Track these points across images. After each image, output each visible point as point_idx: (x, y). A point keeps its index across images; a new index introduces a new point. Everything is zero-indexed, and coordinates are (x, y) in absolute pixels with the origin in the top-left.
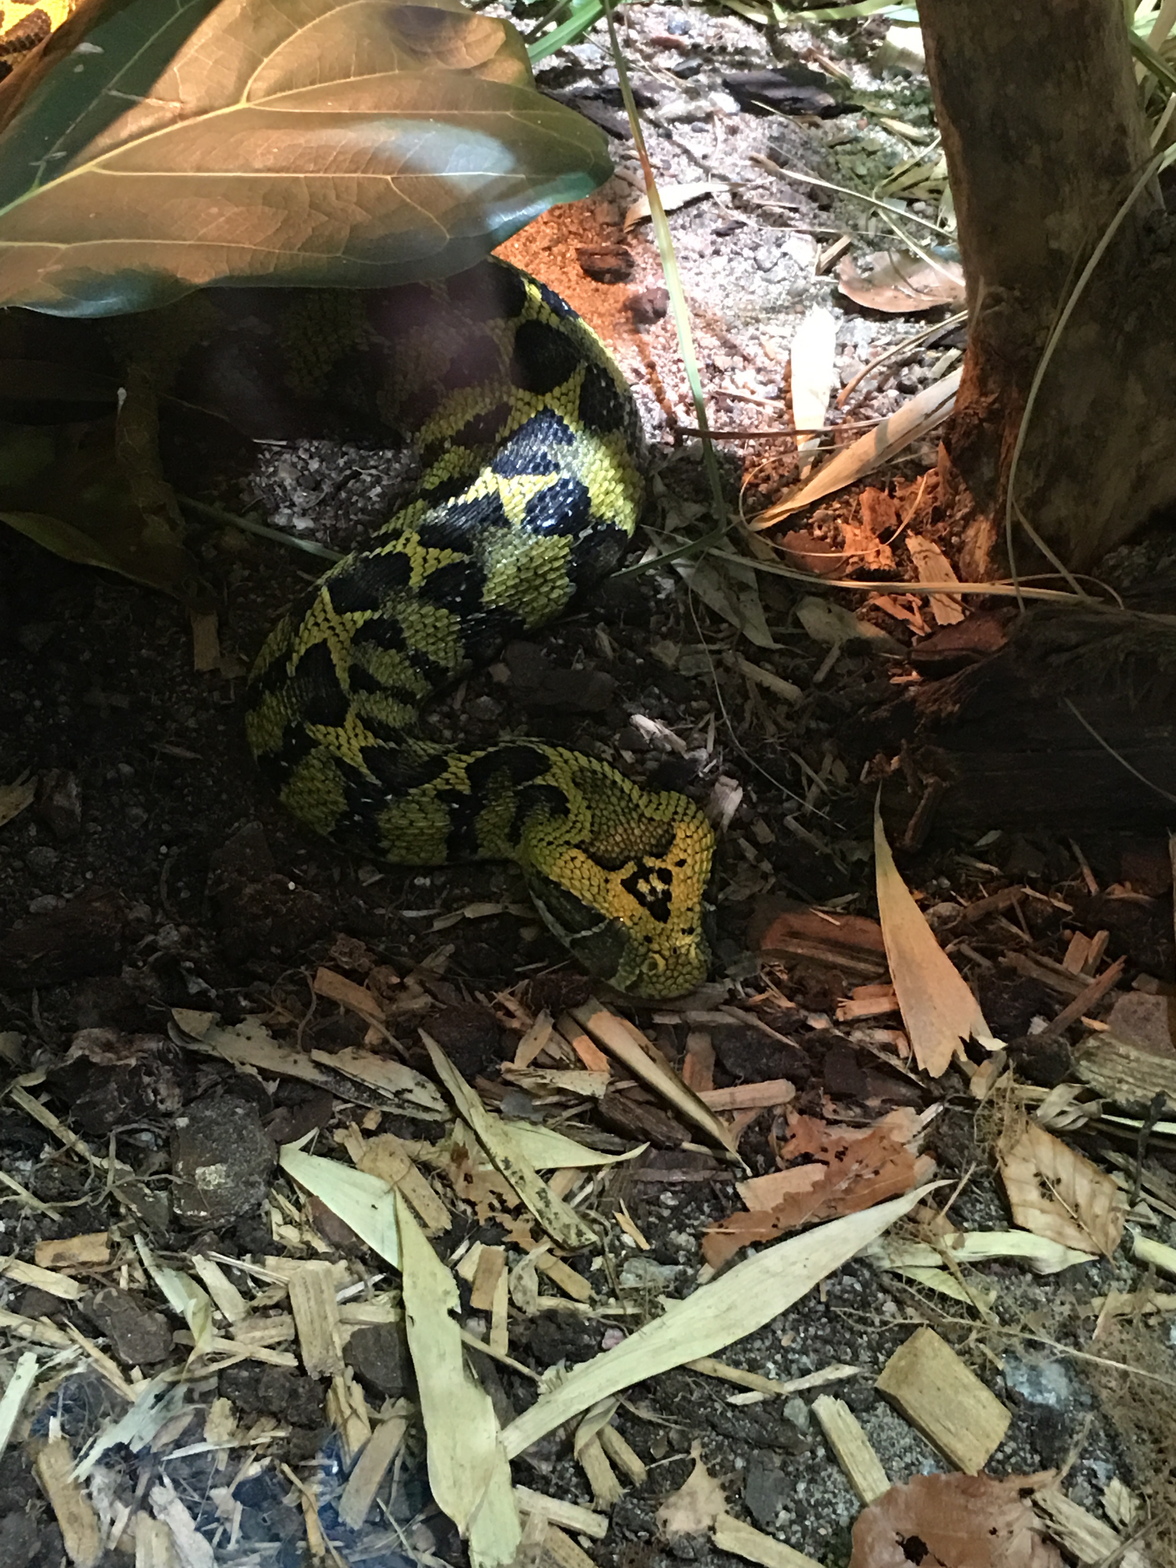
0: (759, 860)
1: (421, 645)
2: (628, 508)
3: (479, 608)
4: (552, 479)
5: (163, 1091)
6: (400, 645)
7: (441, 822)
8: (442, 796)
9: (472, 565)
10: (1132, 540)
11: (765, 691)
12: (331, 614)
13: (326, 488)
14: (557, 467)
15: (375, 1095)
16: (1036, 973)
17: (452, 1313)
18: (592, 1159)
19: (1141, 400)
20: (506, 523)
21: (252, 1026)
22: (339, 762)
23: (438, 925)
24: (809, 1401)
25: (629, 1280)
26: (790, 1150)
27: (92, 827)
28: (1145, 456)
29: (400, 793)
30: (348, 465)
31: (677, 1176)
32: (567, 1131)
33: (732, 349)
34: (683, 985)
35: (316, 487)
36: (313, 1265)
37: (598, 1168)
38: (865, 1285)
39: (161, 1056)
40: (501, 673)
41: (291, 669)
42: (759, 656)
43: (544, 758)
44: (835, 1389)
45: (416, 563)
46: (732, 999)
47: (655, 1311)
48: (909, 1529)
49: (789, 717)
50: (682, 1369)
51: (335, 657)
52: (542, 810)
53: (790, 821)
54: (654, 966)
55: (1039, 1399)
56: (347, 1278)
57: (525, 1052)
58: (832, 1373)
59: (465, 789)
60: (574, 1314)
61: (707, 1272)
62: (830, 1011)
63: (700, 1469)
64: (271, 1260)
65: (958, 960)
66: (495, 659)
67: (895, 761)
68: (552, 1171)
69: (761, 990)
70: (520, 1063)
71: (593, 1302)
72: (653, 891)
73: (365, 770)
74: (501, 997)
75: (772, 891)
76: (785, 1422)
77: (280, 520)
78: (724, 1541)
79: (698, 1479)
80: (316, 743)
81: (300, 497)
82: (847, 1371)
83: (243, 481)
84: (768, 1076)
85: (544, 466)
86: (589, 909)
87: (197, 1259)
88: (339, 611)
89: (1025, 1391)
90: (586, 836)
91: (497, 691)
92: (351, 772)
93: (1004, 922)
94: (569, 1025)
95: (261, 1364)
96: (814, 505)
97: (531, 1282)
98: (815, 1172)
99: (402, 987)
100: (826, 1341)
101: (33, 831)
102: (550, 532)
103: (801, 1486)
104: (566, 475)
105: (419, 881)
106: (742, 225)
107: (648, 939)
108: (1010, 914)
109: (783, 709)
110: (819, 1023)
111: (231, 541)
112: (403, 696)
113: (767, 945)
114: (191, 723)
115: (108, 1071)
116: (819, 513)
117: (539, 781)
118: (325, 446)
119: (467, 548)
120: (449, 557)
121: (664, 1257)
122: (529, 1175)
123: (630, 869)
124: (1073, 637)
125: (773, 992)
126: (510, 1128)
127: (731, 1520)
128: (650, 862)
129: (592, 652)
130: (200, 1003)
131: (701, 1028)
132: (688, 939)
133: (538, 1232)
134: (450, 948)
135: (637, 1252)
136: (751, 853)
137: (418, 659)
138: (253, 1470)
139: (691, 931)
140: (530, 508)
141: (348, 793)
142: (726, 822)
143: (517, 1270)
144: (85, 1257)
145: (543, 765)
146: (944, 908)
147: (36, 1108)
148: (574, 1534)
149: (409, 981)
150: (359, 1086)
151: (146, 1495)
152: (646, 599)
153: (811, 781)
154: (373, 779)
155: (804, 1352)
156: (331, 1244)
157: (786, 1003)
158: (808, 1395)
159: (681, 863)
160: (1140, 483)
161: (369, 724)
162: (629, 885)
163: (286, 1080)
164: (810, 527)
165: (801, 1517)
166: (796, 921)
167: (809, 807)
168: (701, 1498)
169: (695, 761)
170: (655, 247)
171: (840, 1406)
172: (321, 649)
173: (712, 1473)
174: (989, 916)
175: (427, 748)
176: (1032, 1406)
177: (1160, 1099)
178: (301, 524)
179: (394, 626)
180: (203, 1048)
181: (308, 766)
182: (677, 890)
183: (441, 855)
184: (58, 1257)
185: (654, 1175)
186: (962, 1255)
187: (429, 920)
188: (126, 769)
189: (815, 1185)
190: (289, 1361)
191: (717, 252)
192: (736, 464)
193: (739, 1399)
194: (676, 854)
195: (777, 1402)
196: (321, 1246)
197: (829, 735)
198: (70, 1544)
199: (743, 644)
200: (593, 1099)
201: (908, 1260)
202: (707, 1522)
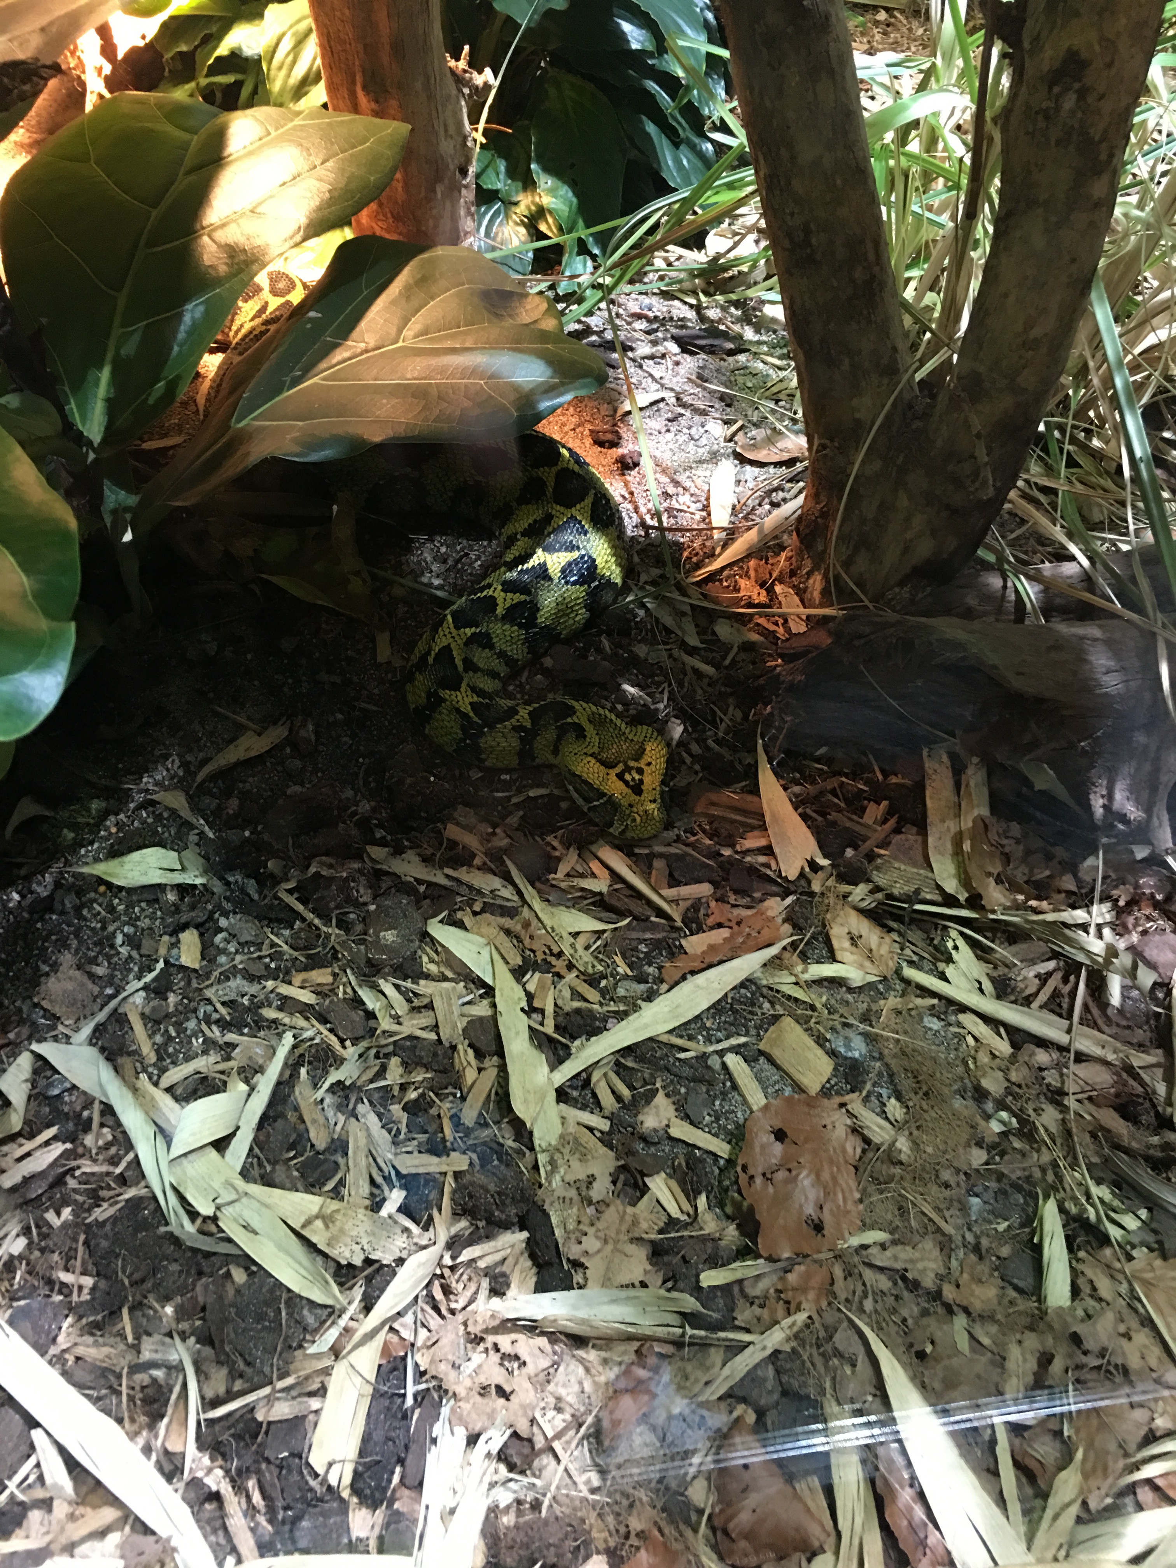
0: (693, 763)
1: (503, 647)
2: (618, 570)
3: (535, 625)
4: (576, 554)
5: (362, 891)
6: (491, 646)
7: (515, 743)
8: (515, 729)
9: (531, 602)
10: (902, 583)
11: (696, 671)
12: (453, 630)
13: (450, 562)
14: (578, 548)
15: (479, 892)
16: (848, 824)
17: (522, 1010)
18: (600, 926)
19: (906, 503)
20: (550, 579)
21: (410, 855)
22: (458, 710)
23: (514, 800)
24: (722, 1057)
25: (621, 992)
26: (711, 921)
27: (321, 748)
28: (909, 535)
29: (492, 727)
30: (462, 550)
31: (648, 936)
32: (586, 912)
33: (677, 483)
34: (650, 831)
35: (445, 561)
36: (446, 985)
37: (604, 931)
38: (753, 994)
39: (360, 871)
40: (548, 662)
41: (430, 660)
42: (692, 651)
43: (572, 708)
44: (736, 1050)
45: (500, 601)
46: (678, 839)
47: (636, 1008)
48: (778, 1124)
49: (709, 685)
50: (651, 1039)
51: (455, 653)
52: (571, 736)
53: (710, 742)
54: (634, 820)
55: (850, 1054)
56: (464, 991)
57: (563, 869)
58: (734, 1041)
59: (528, 725)
60: (591, 1011)
61: (664, 987)
62: (732, 846)
63: (661, 1094)
64: (422, 982)
65: (804, 817)
66: (545, 654)
67: (769, 708)
68: (578, 933)
69: (694, 835)
70: (560, 875)
71: (601, 1004)
72: (633, 779)
73: (472, 714)
74: (549, 839)
75: (700, 781)
76: (709, 1068)
77: (425, 580)
78: (675, 1132)
79: (660, 1099)
80: (444, 700)
81: (435, 567)
82: (743, 1040)
83: (403, 559)
84: (699, 881)
85: (572, 548)
86: (598, 790)
87: (381, 982)
88: (457, 628)
89: (842, 1050)
90: (596, 750)
91: (546, 672)
92: (465, 716)
93: (830, 797)
94: (587, 854)
95: (417, 1038)
96: (723, 569)
97: (567, 994)
98: (725, 933)
99: (494, 834)
100: (731, 1024)
101: (288, 750)
102: (574, 583)
103: (717, 1103)
104: (583, 552)
105: (503, 777)
106: (682, 415)
107: (631, 806)
108: (833, 792)
109: (706, 681)
110: (727, 852)
111: (398, 591)
112: (493, 674)
113: (698, 810)
114: (376, 691)
115: (331, 879)
116: (726, 573)
117: (569, 720)
118: (450, 540)
119: (529, 593)
120: (518, 597)
121: (641, 979)
122: (565, 935)
123: (620, 767)
124: (867, 630)
125: (701, 835)
126: (554, 910)
127: (678, 1121)
128: (632, 764)
129: (599, 650)
130: (382, 843)
131: (661, 855)
132: (653, 806)
133: (570, 966)
134: (521, 813)
135: (626, 977)
136: (688, 760)
137: (502, 654)
138: (413, 1095)
139: (654, 801)
140: (563, 571)
141: (463, 728)
142: (674, 743)
143: (559, 987)
144: (320, 980)
145: (572, 711)
146: (797, 789)
147: (291, 901)
148: (591, 1129)
149: (498, 830)
150: (470, 887)
151: (354, 1108)
152: (629, 621)
153: (722, 720)
154: (476, 719)
155: (719, 1030)
156: (455, 973)
157: (708, 842)
158: (721, 1053)
159: (649, 764)
160: (906, 550)
161: (474, 689)
162: (620, 776)
163: (430, 884)
164: (721, 581)
165: (717, 1119)
166: (714, 797)
167: (721, 734)
168: (662, 1109)
169: (657, 710)
170: (633, 428)
171: (739, 1058)
172: (447, 649)
173: (667, 1095)
174: (822, 793)
175: (506, 703)
176: (846, 1058)
177: (917, 891)
178: (436, 582)
179: (487, 636)
180: (384, 867)
181: (440, 713)
182: (647, 779)
183: (514, 762)
184: (304, 981)
185: (634, 935)
186: (807, 976)
187: (509, 798)
188: (340, 716)
189: (725, 939)
190: (433, 1036)
191: (668, 431)
192: (680, 547)
193: (682, 1055)
194: (646, 758)
195: (704, 1057)
196: (450, 974)
197: (731, 694)
198: (312, 1135)
199: (683, 645)
200: (600, 894)
201: (777, 980)
202: (665, 1122)
